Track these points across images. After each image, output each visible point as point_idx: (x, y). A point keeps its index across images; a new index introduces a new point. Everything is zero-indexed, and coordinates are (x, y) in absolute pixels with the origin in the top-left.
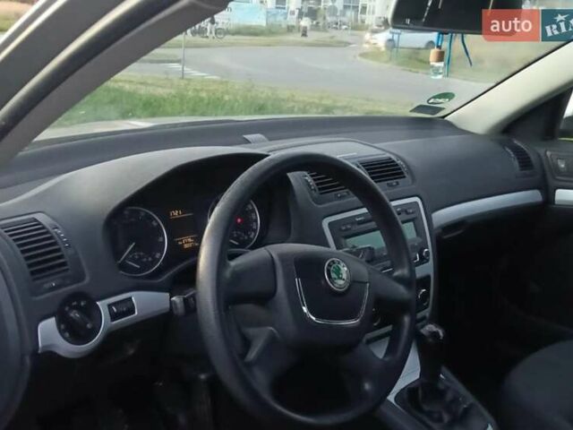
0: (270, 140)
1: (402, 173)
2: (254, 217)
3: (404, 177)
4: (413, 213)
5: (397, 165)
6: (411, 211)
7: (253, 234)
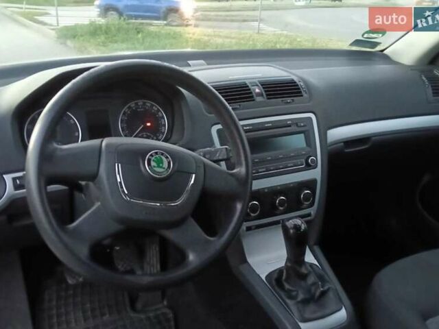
0: (208, 64)
1: (300, 92)
2: (163, 123)
3: (302, 96)
4: (303, 126)
5: (297, 85)
6: (302, 124)
7: (161, 135)
